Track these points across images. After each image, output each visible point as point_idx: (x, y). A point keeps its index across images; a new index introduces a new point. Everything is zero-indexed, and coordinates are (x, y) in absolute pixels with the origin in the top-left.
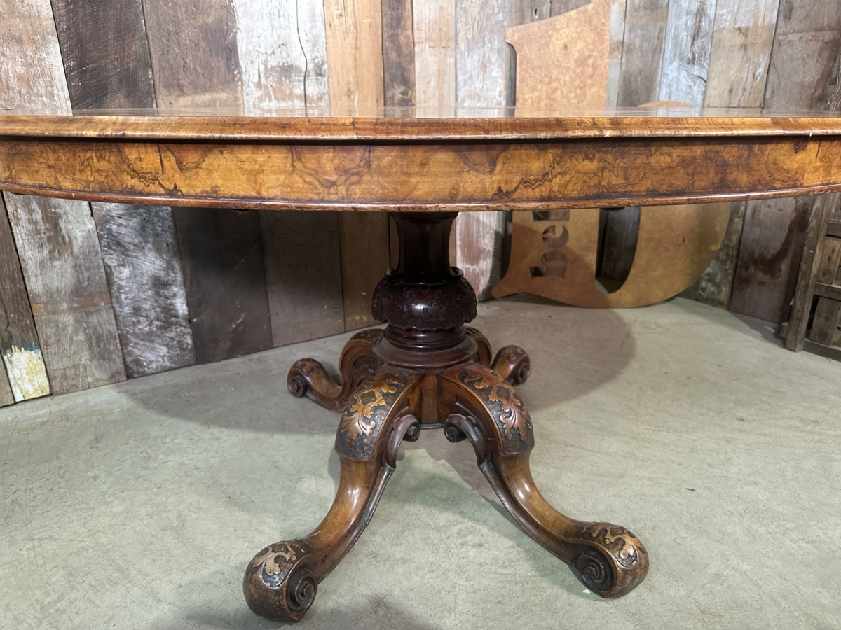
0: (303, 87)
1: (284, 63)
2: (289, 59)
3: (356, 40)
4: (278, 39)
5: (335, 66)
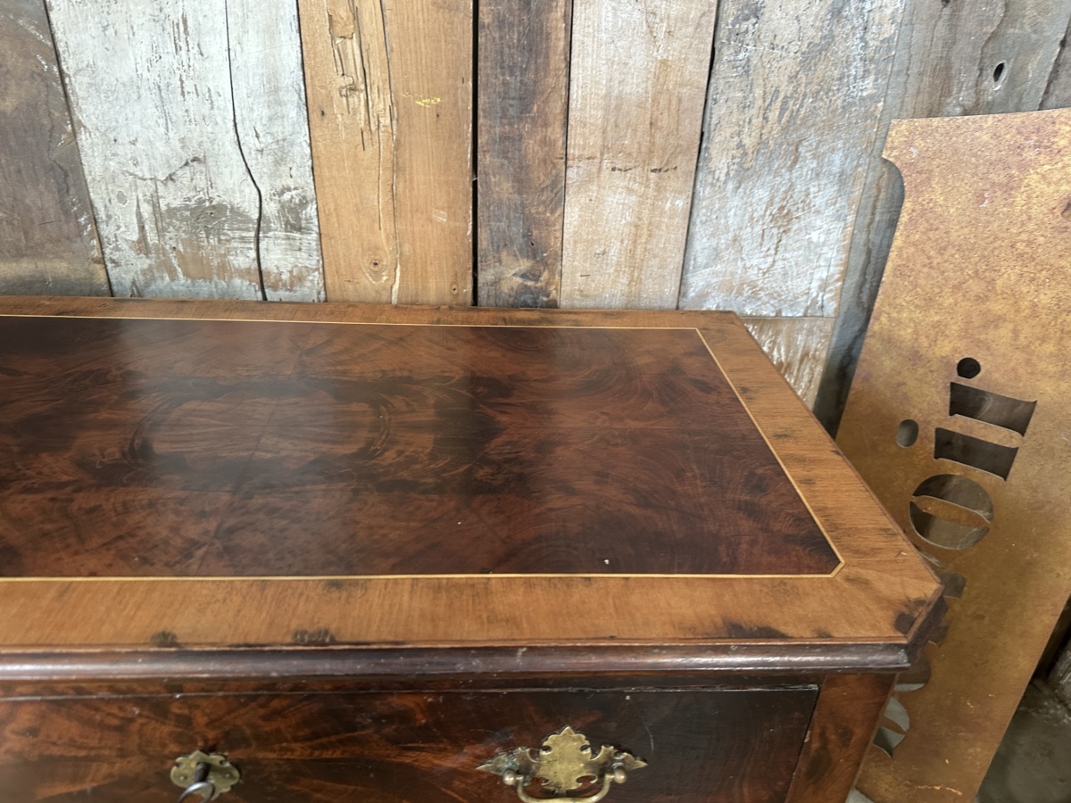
0: (253, 254)
1: (201, 201)
2: (213, 194)
3: (396, 148)
4: (183, 147)
5: (335, 209)
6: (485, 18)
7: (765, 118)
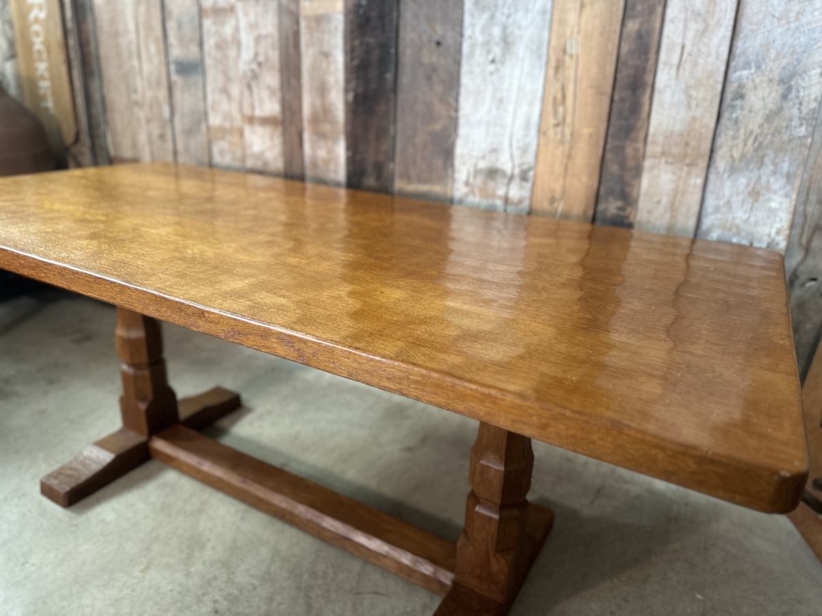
0: (505, 190)
1: (491, 167)
2: (497, 164)
3: (570, 150)
4: (491, 145)
5: (541, 173)
6: (616, 97)
7: (745, 145)
